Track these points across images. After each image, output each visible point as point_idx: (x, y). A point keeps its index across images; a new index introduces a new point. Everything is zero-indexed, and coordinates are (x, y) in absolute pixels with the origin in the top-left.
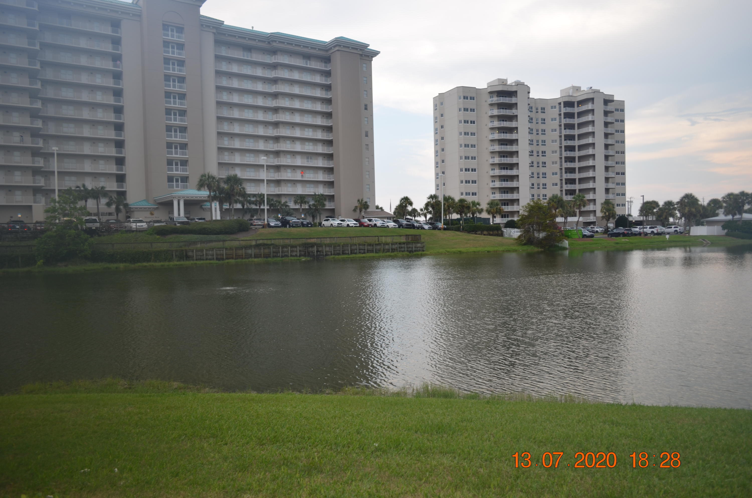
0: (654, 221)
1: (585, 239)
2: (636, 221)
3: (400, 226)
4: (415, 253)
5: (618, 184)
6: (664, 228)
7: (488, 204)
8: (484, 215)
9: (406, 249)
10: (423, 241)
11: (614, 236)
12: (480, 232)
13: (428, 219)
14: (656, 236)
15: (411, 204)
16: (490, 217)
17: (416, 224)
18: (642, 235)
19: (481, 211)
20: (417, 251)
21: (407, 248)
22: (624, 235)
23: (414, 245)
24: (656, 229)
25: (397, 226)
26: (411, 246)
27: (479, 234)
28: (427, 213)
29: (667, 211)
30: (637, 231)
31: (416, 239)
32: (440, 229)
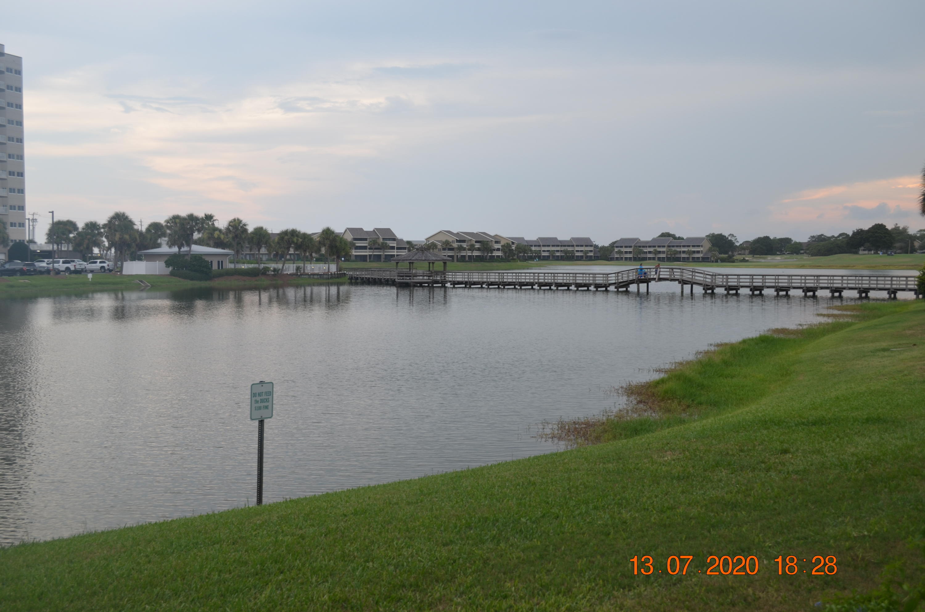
0: (70, 251)
2: (41, 251)
5: (12, 190)
6: (85, 263)
11: (5, 275)
14: (73, 276)
18: (52, 273)
22: (23, 273)
24: (73, 264)
29: (89, 237)
30: (44, 267)
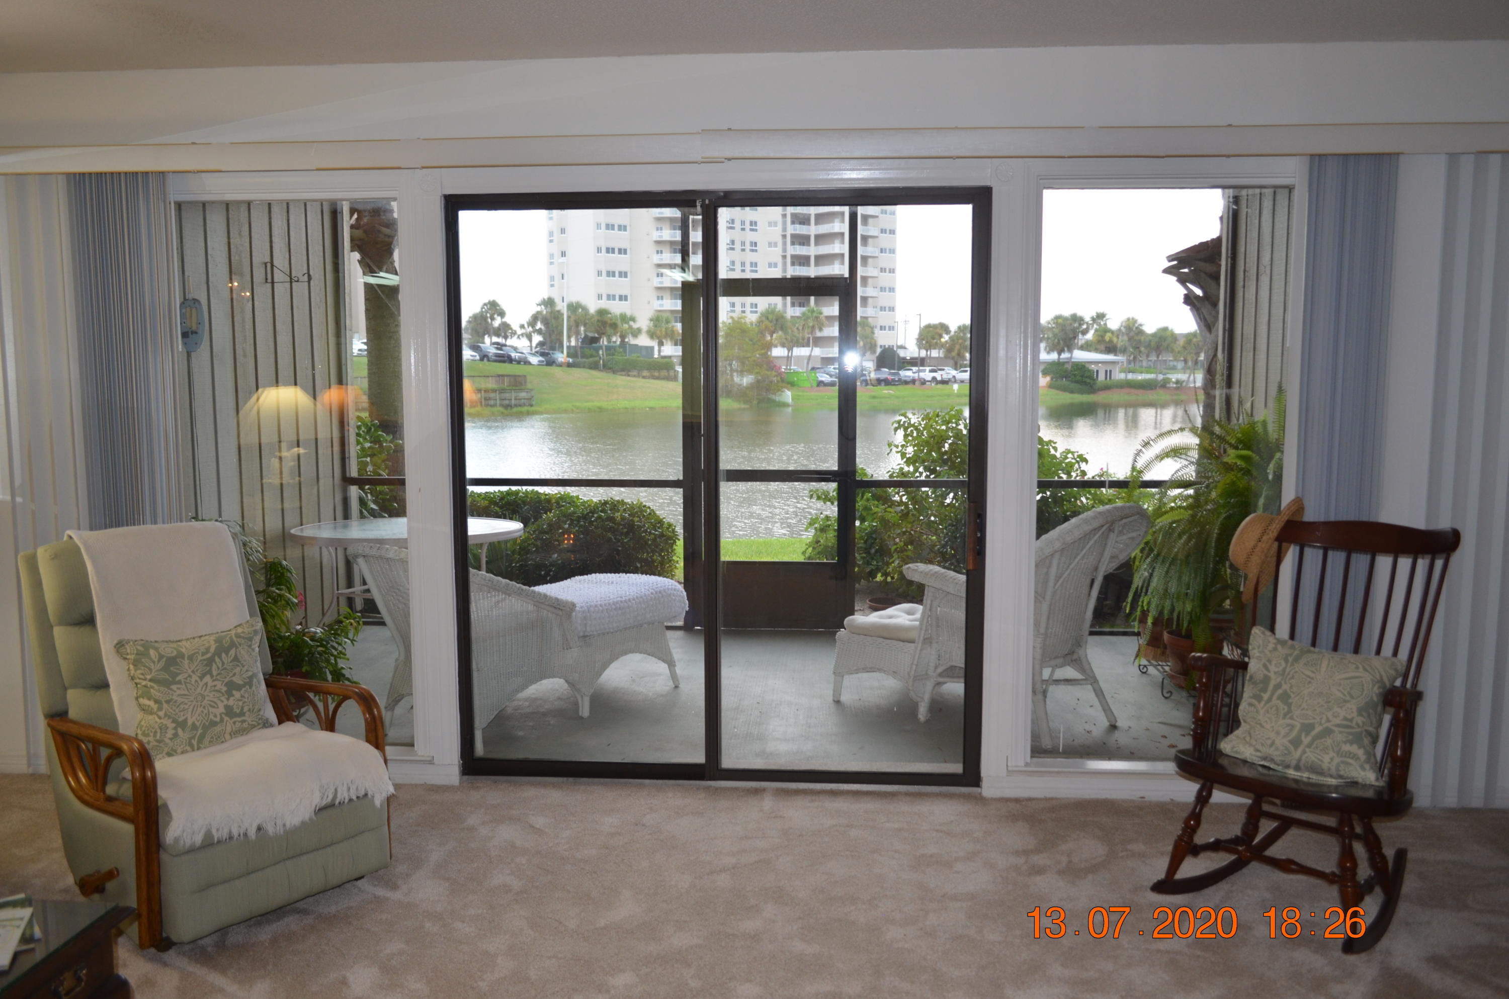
0: (941, 358)
1: (822, 388)
2: (912, 358)
3: (484, 357)
4: (515, 410)
5: (883, 289)
6: (956, 372)
7: (651, 320)
8: (644, 341)
9: (498, 402)
10: (529, 386)
11: (874, 384)
12: (635, 373)
13: (534, 344)
14: (940, 386)
15: (502, 314)
16: (654, 344)
17: (514, 355)
18: (917, 383)
19: (636, 333)
20: (520, 406)
21: (501, 399)
22: (887, 382)
23: (513, 395)
24: (940, 372)
25: (478, 358)
26: (507, 395)
27: (634, 376)
28: (534, 332)
29: (960, 341)
30: (909, 377)
31: (518, 382)
32: (560, 365)
